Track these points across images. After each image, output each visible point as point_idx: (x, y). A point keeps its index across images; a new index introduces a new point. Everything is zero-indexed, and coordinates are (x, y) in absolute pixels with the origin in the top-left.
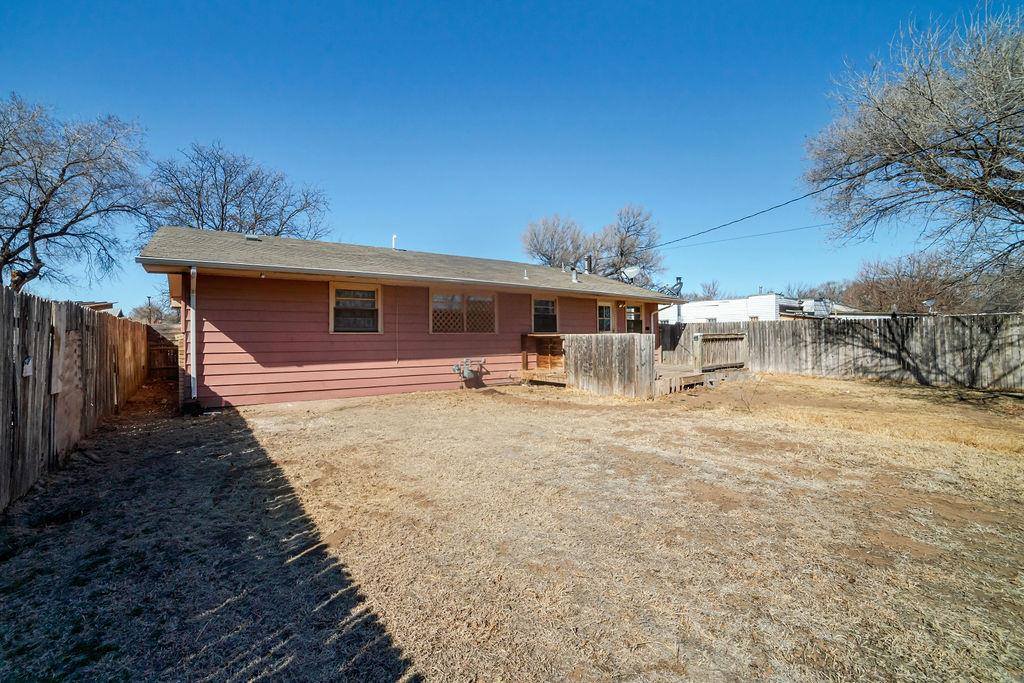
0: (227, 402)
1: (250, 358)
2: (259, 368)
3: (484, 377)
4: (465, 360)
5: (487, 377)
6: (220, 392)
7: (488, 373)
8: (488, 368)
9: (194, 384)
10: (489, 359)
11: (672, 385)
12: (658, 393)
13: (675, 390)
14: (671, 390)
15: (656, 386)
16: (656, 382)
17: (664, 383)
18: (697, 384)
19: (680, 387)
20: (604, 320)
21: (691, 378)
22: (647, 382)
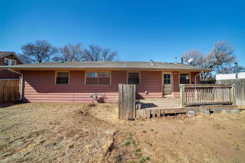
0: (29, 101)
1: (35, 90)
2: (37, 93)
3: (105, 100)
4: (95, 93)
5: (106, 100)
6: (27, 98)
7: (107, 98)
8: (107, 97)
9: (21, 96)
10: (107, 94)
11: (152, 113)
12: (138, 117)
13: (156, 116)
14: (151, 116)
15: (137, 113)
16: (137, 111)
17: (144, 111)
18: (180, 113)
19: (160, 115)
20: (166, 79)
21: (172, 110)
22: (128, 110)
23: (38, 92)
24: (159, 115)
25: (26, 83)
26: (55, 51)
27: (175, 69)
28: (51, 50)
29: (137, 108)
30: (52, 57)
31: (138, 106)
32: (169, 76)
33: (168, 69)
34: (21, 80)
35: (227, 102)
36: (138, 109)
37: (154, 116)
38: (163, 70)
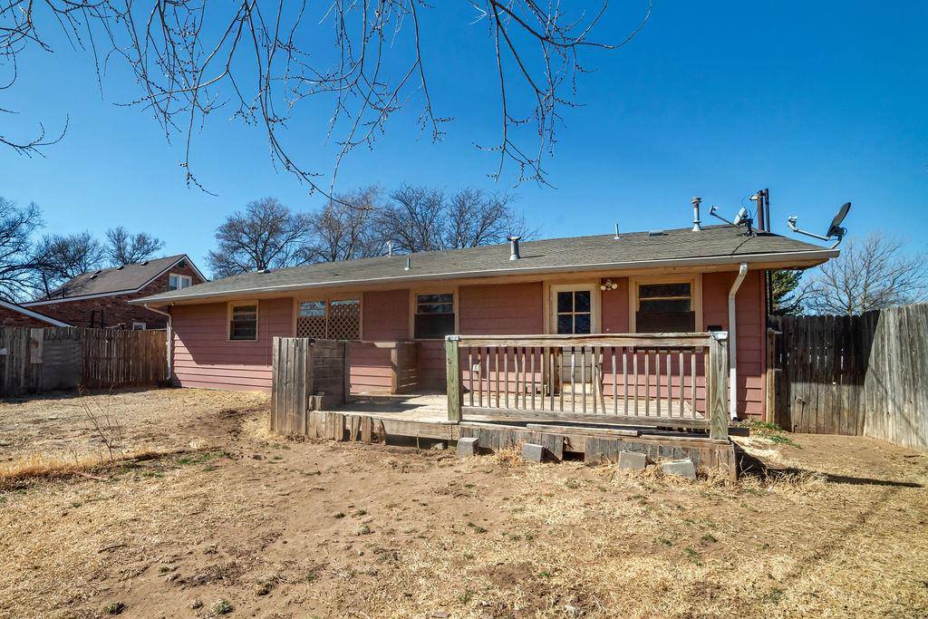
0: (181, 384)
1: (191, 357)
2: (194, 364)
6: (179, 377)
9: (169, 371)
11: (348, 426)
12: (312, 433)
13: (359, 437)
14: (346, 435)
15: (311, 420)
16: (312, 414)
17: (328, 418)
18: (438, 441)
19: (372, 437)
20: (571, 316)
21: (409, 425)
22: (291, 410)
23: (198, 362)
24: (366, 436)
25: (177, 337)
26: (300, 226)
27: (612, 268)
28: (286, 227)
29: (310, 405)
30: (293, 247)
31: (314, 400)
32: (583, 299)
33: (580, 270)
34: (169, 329)
35: (677, 422)
36: (314, 409)
37: (353, 435)
38: (554, 277)
